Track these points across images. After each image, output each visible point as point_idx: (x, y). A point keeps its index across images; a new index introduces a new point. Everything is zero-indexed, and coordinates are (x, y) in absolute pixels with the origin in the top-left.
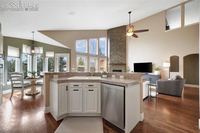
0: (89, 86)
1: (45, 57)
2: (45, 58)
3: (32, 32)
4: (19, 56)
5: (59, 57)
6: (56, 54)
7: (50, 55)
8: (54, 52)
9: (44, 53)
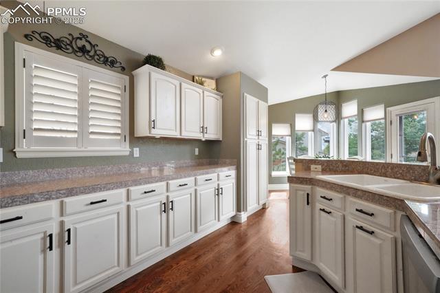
0: (357, 210)
1: (363, 122)
2: (363, 124)
3: (323, 77)
4: (312, 128)
5: (397, 115)
6: (389, 109)
7: (375, 113)
8: (383, 105)
9: (361, 112)
